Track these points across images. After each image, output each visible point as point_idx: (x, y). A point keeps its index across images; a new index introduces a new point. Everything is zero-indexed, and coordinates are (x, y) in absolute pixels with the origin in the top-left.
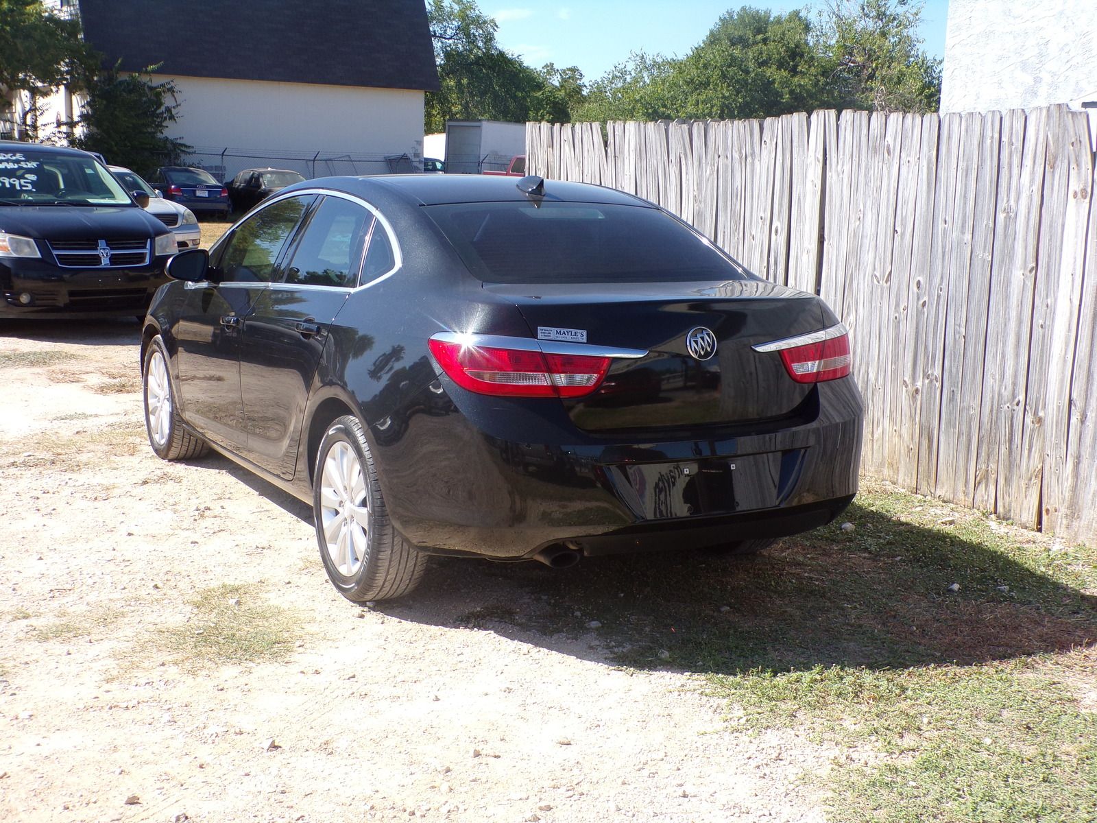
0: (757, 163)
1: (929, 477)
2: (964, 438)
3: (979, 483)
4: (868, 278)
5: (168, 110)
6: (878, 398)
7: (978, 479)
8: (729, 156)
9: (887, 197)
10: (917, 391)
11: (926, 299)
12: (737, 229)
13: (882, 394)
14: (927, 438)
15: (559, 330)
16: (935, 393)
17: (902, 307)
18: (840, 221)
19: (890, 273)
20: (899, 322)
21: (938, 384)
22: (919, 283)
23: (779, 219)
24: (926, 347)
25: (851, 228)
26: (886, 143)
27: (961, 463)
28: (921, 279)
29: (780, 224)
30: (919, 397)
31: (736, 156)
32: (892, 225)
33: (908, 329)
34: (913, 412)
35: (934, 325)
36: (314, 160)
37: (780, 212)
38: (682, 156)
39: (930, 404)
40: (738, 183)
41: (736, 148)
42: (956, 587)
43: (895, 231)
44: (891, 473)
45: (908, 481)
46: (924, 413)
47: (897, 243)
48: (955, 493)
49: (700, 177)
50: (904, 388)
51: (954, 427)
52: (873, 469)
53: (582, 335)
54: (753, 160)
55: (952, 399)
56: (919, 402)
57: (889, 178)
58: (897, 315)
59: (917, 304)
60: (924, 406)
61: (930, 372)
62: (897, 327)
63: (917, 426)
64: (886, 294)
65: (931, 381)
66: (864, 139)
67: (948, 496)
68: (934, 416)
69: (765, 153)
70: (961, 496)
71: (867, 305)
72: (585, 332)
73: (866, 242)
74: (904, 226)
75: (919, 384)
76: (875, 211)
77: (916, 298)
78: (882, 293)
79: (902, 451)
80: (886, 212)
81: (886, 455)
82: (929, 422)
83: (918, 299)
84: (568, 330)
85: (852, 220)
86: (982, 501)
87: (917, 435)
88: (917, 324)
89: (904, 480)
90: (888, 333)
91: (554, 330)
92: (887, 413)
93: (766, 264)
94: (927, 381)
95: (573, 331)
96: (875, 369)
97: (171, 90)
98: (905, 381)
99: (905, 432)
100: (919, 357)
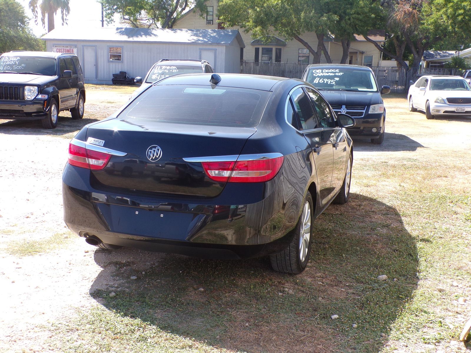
15: (95, 139)
53: (102, 142)
91: (93, 139)
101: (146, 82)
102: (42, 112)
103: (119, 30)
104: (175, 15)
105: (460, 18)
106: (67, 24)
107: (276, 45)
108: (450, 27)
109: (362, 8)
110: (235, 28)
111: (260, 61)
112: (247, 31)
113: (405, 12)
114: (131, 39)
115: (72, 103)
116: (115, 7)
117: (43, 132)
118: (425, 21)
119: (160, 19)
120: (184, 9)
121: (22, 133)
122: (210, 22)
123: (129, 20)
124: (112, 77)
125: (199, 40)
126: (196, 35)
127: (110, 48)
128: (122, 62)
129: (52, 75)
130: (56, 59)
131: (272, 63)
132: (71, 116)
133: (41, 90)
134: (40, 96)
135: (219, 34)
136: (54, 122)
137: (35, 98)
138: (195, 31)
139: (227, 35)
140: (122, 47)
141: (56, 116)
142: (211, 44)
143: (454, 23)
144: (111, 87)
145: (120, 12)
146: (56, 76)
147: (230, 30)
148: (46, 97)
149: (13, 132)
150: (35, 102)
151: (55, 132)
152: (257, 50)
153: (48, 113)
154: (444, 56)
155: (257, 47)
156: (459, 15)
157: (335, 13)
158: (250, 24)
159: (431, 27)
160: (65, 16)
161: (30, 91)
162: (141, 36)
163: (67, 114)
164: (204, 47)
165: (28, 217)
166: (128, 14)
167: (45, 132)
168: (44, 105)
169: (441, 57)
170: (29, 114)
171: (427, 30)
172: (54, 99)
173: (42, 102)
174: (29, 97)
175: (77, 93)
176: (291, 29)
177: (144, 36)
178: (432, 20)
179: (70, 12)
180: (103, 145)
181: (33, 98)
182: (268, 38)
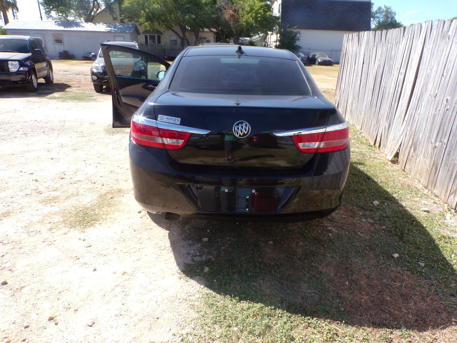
0: (400, 45)
1: (432, 183)
2: (450, 172)
3: (452, 194)
4: (428, 95)
5: (298, 38)
6: (421, 146)
7: (452, 192)
8: (392, 43)
9: (443, 59)
10: (436, 147)
11: (448, 107)
12: (389, 72)
13: (422, 145)
14: (435, 167)
15: (168, 117)
16: (443, 149)
17: (438, 109)
18: (424, 70)
19: (436, 94)
20: (435, 116)
21: (445, 146)
22: (447, 100)
23: (403, 68)
24: (444, 129)
25: (427, 74)
26: (449, 34)
27: (446, 183)
28: (449, 98)
29: (403, 71)
30: (436, 150)
31: (394, 43)
32: (442, 72)
33: (438, 120)
34: (432, 155)
35: (449, 120)
36: (332, 51)
37: (404, 65)
38: (378, 44)
39: (440, 153)
40: (393, 54)
41: (395, 40)
42: (396, 255)
43: (443, 75)
44: (419, 177)
45: (424, 183)
46: (436, 157)
47: (442, 81)
48: (441, 194)
49: (382, 52)
50: (431, 144)
51: (447, 166)
52: (413, 173)
53: (178, 120)
54: (399, 44)
55: (449, 154)
56: (435, 152)
57: (446, 51)
58: (435, 113)
59: (445, 109)
60: (437, 155)
61: (443, 140)
62: (434, 118)
63: (432, 162)
64: (433, 103)
65: (442, 144)
66: (440, 33)
67: (438, 194)
68: (440, 158)
69: (404, 41)
70: (443, 196)
71: (425, 107)
72: (180, 119)
73: (431, 79)
74: (447, 73)
75: (437, 144)
76: (437, 66)
77: (445, 107)
78: (432, 103)
79: (425, 170)
80: (441, 66)
81: (419, 169)
82: (437, 161)
83: (446, 107)
84: (172, 117)
85: (429, 69)
86: (451, 202)
87: (432, 165)
88: (443, 118)
89: (423, 182)
90: (430, 120)
91: (166, 117)
92: (423, 153)
93: (395, 86)
94: (440, 144)
95: (174, 118)
96: (422, 134)
97: (299, 33)
98: (432, 142)
99: (427, 163)
100: (440, 133)
101: (100, 57)
102: (26, 80)
103: (57, 23)
104: (93, 13)
105: (259, 19)
106: (17, 19)
107: (157, 34)
108: (254, 24)
109: (207, 11)
110: (133, 22)
111: (149, 43)
112: (140, 24)
113: (230, 14)
114: (66, 29)
115: (45, 73)
116: (51, 7)
117: (30, 95)
118: (241, 20)
119: (83, 16)
120: (97, 10)
121: (13, 96)
122: (115, 19)
123: (62, 16)
124: (58, 55)
125: (112, 30)
126: (109, 27)
127: (54, 35)
128: (64, 44)
129: (26, 53)
130: (27, 41)
131: (155, 44)
132: (44, 82)
133: (21, 64)
134: (22, 69)
135: (124, 26)
136: (36, 87)
137: (18, 70)
138: (109, 25)
139: (129, 27)
140: (62, 35)
141: (36, 82)
142: (121, 32)
143: (256, 21)
144: (59, 61)
145: (55, 10)
146: (30, 53)
147: (130, 24)
148: (27, 69)
149: (6, 96)
150: (18, 73)
151: (39, 95)
152: (146, 37)
153: (30, 81)
154: (243, 41)
155: (146, 35)
156: (259, 17)
157: (192, 14)
158: (142, 20)
159: (244, 24)
160: (15, 13)
161: (12, 65)
162: (73, 27)
163: (42, 81)
164: (117, 34)
165: (62, 179)
166: (61, 12)
167: (32, 95)
168: (26, 75)
169: (242, 41)
170: (16, 82)
171: (242, 25)
172: (32, 71)
173: (24, 73)
174: (13, 70)
175: (47, 66)
176: (168, 24)
177: (75, 27)
178: (245, 20)
179: (19, 11)
180: (179, 123)
181: (16, 70)
182: (154, 29)
